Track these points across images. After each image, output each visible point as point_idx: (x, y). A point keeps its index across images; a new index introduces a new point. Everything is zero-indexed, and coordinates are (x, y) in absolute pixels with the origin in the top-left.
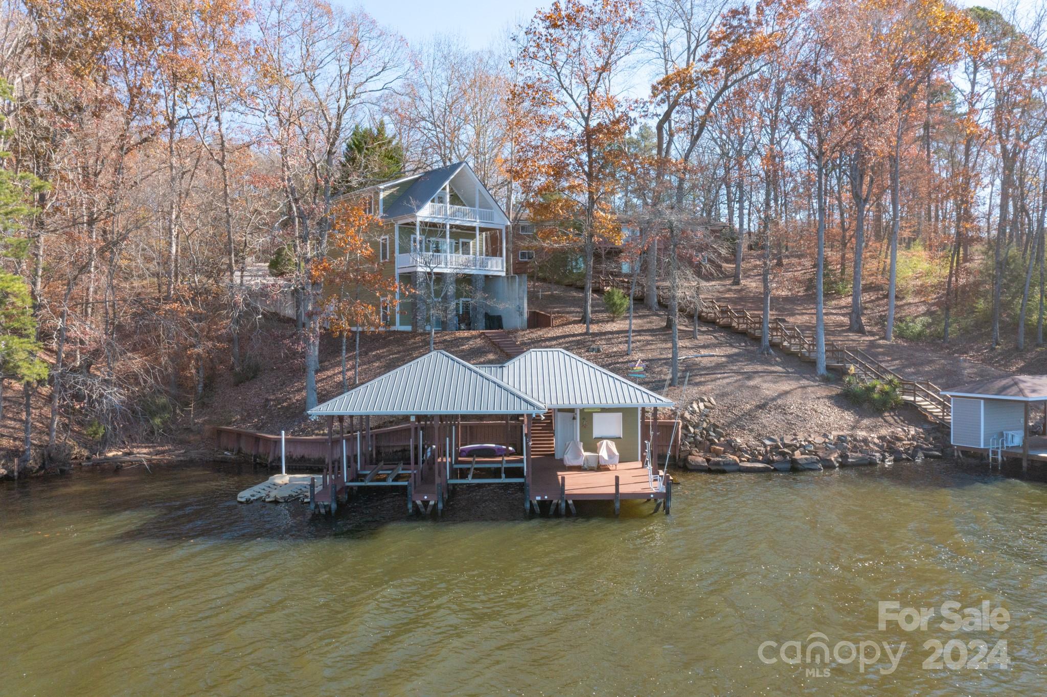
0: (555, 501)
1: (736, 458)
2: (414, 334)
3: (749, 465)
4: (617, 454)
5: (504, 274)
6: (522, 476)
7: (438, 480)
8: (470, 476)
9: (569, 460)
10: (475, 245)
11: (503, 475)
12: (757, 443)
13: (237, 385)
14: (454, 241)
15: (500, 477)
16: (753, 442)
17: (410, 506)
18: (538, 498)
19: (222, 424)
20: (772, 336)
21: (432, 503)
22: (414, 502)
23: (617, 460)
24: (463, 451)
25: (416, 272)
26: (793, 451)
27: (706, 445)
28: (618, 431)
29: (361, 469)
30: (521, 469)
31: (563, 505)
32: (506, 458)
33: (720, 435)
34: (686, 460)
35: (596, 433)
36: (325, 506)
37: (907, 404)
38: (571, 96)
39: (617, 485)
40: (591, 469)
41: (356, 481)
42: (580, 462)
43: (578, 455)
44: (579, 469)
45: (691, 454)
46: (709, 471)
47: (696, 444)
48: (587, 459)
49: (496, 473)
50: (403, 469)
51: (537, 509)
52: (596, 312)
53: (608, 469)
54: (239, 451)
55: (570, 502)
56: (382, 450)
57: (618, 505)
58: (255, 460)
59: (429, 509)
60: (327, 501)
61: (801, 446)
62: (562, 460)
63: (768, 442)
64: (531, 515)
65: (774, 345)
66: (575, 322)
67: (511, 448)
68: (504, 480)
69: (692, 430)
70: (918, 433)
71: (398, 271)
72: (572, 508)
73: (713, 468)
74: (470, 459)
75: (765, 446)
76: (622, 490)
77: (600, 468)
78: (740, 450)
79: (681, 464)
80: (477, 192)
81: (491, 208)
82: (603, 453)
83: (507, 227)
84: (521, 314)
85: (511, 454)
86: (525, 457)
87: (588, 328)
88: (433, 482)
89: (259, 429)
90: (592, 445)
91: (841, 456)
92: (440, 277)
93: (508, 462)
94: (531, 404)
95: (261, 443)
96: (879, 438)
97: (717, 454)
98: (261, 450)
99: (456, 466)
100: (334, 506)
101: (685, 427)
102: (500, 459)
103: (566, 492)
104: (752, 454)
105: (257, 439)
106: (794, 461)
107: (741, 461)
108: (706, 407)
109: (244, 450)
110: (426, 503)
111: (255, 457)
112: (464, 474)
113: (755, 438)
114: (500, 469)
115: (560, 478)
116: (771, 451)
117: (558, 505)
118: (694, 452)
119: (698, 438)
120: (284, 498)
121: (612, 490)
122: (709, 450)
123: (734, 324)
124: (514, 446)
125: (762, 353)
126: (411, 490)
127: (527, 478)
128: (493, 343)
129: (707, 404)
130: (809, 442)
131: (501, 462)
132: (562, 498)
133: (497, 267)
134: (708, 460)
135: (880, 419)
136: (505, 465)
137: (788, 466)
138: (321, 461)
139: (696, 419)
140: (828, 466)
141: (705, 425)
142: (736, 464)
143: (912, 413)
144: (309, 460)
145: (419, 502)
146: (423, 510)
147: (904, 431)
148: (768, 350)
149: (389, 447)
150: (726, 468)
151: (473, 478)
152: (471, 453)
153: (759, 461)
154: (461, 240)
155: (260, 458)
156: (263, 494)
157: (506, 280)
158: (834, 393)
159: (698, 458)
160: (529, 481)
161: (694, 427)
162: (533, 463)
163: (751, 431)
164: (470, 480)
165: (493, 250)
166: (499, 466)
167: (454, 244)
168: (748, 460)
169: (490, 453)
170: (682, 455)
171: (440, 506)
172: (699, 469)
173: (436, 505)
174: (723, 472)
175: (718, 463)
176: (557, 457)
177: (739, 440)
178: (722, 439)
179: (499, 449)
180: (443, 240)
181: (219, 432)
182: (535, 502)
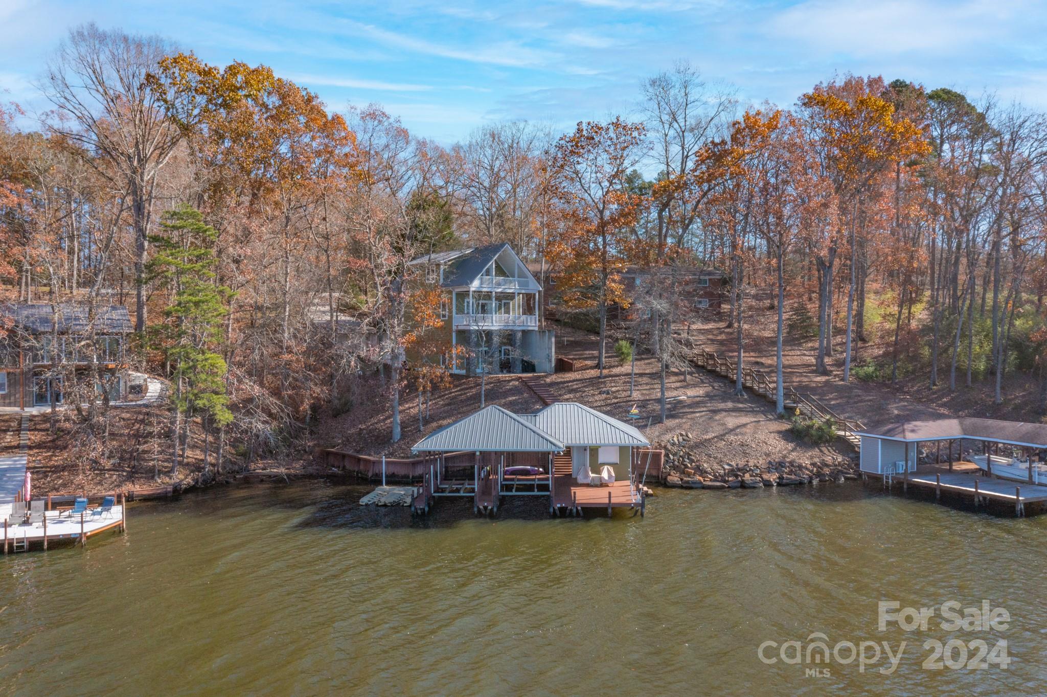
0: (569, 508)
1: (701, 478)
2: (467, 377)
3: (710, 483)
4: (614, 475)
5: (536, 329)
6: (548, 490)
7: (494, 493)
8: (514, 490)
9: (581, 479)
10: (514, 306)
11: (536, 490)
12: (719, 467)
13: (336, 417)
14: (497, 302)
15: (534, 491)
16: (716, 466)
17: (476, 509)
18: (559, 505)
19: (327, 447)
20: (745, 380)
21: (490, 507)
22: (478, 507)
23: (614, 479)
24: (507, 471)
25: (469, 330)
26: (744, 474)
27: (681, 469)
28: (615, 459)
29: (441, 484)
30: (548, 485)
31: (575, 510)
32: (538, 477)
33: (692, 461)
34: (666, 479)
35: (601, 460)
36: (421, 509)
37: (840, 438)
38: (590, 195)
39: (610, 497)
40: (596, 486)
41: (439, 492)
42: (588, 481)
43: (587, 476)
44: (588, 485)
45: (669, 475)
46: (681, 487)
47: (674, 468)
48: (593, 478)
49: (530, 488)
50: (469, 484)
51: (558, 512)
52: (609, 357)
53: (608, 486)
54: (344, 467)
55: (579, 508)
56: (449, 469)
57: (610, 510)
58: (357, 475)
59: (488, 511)
60: (421, 505)
61: (750, 469)
62: (576, 479)
63: (726, 467)
64: (554, 516)
65: (746, 388)
66: (592, 368)
67: (541, 469)
68: (536, 493)
69: (671, 457)
70: (843, 460)
71: (454, 328)
72: (581, 512)
73: (684, 485)
74: (514, 477)
75: (724, 469)
76: (613, 500)
77: (602, 484)
78: (706, 472)
79: (663, 482)
80: (516, 267)
81: (526, 277)
82: (605, 475)
83: (539, 292)
84: (550, 361)
85: (541, 473)
86: (550, 476)
87: (601, 372)
88: (490, 494)
89: (358, 452)
90: (597, 469)
91: (779, 478)
92: (489, 334)
93: (539, 479)
94: (554, 445)
95: (362, 463)
96: (811, 464)
97: (689, 475)
98: (362, 467)
99: (504, 483)
100: (427, 509)
101: (667, 455)
102: (534, 477)
103: (577, 502)
104: (715, 476)
105: (359, 460)
106: (743, 481)
107: (704, 480)
108: (684, 440)
109: (347, 467)
110: (486, 508)
111: (358, 473)
112: (509, 488)
113: (717, 463)
114: (533, 485)
115: (572, 491)
116: (728, 474)
117: (571, 510)
118: (672, 473)
119: (676, 463)
120: (391, 503)
121: (607, 501)
122: (683, 472)
123: (718, 369)
124: (544, 467)
125: (736, 395)
126: (477, 499)
127: (551, 493)
128: (528, 386)
129: (684, 437)
130: (757, 467)
131: (534, 480)
132: (574, 506)
133: (532, 323)
134: (682, 480)
135: (817, 450)
136: (537, 482)
137: (739, 484)
138: (407, 477)
139: (675, 449)
140: (768, 484)
141: (682, 453)
142: (701, 483)
143: (844, 446)
144: (398, 476)
145: (481, 507)
146: (484, 512)
147: (834, 458)
148: (741, 392)
149: (454, 467)
150: (693, 485)
151: (516, 491)
152: (514, 472)
153: (718, 481)
154: (503, 301)
155: (361, 473)
156: (376, 500)
157: (538, 334)
158: (784, 429)
159: (674, 478)
160: (553, 494)
161: (674, 455)
162: (556, 480)
163: (715, 458)
164: (514, 493)
165: (528, 309)
166: (533, 483)
167: (498, 305)
168: (711, 480)
169: (527, 473)
170: (664, 476)
171: (495, 509)
172: (674, 486)
173: (492, 509)
174: (690, 488)
175: (688, 482)
176: (574, 476)
177: (705, 465)
178: (694, 464)
179: (532, 470)
180: (489, 302)
181: (329, 453)
182: (556, 508)
